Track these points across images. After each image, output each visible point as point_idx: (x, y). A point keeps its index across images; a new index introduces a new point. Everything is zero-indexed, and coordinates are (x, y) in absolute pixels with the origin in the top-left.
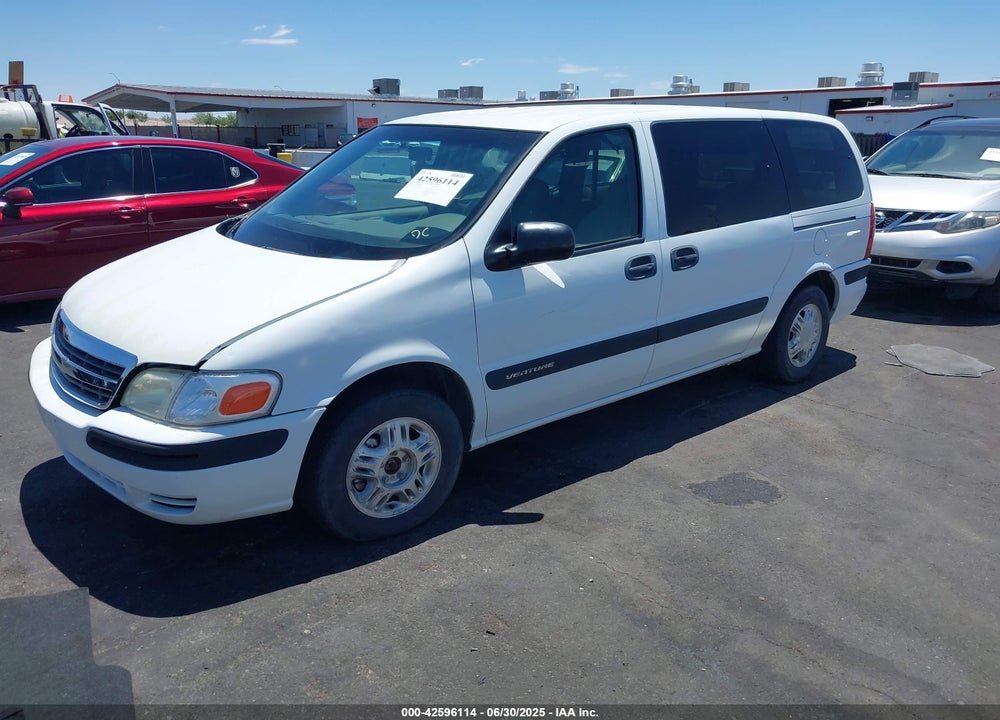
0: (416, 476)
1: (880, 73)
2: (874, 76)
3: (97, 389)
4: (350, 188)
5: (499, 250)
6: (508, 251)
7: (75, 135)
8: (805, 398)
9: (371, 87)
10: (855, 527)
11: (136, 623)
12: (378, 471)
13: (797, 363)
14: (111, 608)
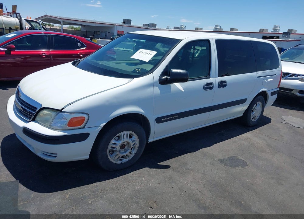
0: (130, 150)
1: (279, 29)
2: (277, 30)
3: (28, 114)
4: (115, 53)
5: (164, 78)
6: (167, 78)
7: (31, 29)
8: (255, 132)
9: (123, 21)
10: (273, 179)
11: (33, 194)
12: (118, 148)
13: (253, 120)
14: (26, 188)
